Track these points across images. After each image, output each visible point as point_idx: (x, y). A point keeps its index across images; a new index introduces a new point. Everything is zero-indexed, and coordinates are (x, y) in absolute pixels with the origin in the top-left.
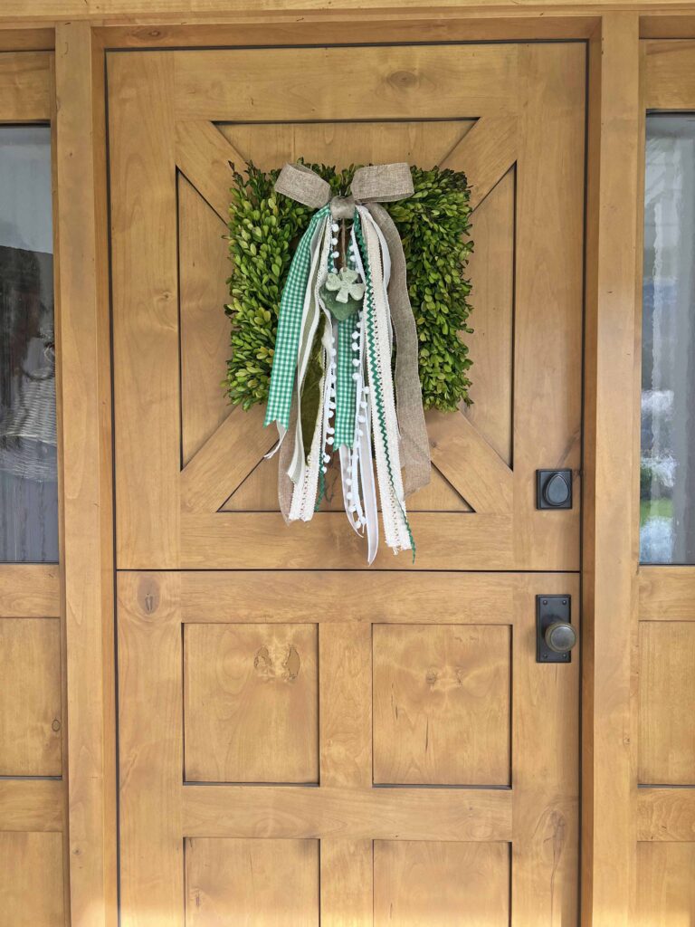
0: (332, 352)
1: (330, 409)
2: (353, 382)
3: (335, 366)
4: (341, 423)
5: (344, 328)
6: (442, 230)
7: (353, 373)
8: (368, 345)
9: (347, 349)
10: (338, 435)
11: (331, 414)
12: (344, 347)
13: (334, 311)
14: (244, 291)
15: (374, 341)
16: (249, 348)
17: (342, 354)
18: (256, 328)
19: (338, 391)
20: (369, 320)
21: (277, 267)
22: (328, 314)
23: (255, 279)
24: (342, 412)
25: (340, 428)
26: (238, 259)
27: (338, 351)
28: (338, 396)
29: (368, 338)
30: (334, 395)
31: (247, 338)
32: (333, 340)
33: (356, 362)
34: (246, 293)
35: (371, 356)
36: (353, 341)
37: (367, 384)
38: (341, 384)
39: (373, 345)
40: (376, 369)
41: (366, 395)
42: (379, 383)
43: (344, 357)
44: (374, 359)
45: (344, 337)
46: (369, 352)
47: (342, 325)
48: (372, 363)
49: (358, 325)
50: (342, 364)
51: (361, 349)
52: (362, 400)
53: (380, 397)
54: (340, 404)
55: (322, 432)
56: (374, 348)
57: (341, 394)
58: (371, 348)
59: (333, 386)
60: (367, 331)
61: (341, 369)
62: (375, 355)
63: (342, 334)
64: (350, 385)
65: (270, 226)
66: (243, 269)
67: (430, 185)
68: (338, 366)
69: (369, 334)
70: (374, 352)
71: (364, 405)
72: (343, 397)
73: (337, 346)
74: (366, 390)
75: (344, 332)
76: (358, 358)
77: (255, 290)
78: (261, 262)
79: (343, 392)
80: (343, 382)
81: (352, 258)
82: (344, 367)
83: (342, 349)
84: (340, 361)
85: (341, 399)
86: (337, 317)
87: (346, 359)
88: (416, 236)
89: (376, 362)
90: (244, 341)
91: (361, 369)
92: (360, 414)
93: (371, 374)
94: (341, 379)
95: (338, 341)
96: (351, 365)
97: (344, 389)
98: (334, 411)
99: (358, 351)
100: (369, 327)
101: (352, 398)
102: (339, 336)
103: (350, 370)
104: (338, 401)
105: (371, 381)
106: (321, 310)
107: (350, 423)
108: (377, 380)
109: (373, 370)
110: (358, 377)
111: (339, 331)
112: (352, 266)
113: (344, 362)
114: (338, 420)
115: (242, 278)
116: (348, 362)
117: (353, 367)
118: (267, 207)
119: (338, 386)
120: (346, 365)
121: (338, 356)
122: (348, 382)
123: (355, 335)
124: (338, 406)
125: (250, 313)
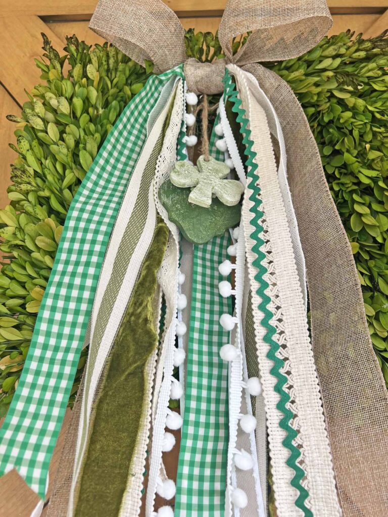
0: (178, 301)
1: (167, 430)
2: (222, 365)
3: (182, 330)
4: (192, 464)
5: (204, 259)
6: (370, 108)
7: (220, 345)
8: (255, 286)
9: (208, 297)
10: (184, 499)
11: (169, 442)
12: (204, 292)
13: (185, 226)
14: (26, 193)
15: (266, 277)
16: (22, 292)
17: (198, 305)
18: (36, 255)
19: (187, 386)
20: (254, 236)
21: (88, 155)
22: (172, 228)
23: (50, 178)
24: (196, 438)
25: (191, 478)
26: (25, 145)
27: (191, 299)
28: (188, 397)
29: (253, 272)
30: (178, 393)
31: (18, 272)
32: (182, 278)
33: (229, 322)
34: (31, 197)
35: (262, 307)
36: (221, 278)
37: (252, 370)
38: (195, 368)
39: (264, 285)
40: (275, 337)
41: (253, 398)
42: (282, 371)
43: (203, 311)
44: (269, 315)
45: (204, 275)
46: (256, 300)
47: (200, 254)
48: (264, 323)
49: (231, 250)
50: (197, 325)
51: (238, 293)
52: (243, 411)
53: (288, 405)
54: (192, 417)
55: (144, 492)
56: (267, 292)
57: (194, 392)
58: (260, 292)
59: (176, 375)
60: (251, 259)
61: (196, 335)
62: (271, 307)
63: (200, 269)
64: (215, 372)
65: (86, 100)
66: (31, 159)
67: (343, 51)
68: (190, 329)
69: (256, 264)
70: (267, 300)
71: (250, 424)
72: (199, 399)
73: (188, 289)
74: (254, 386)
75: (204, 266)
76: (232, 313)
77: (46, 193)
78: (65, 151)
79: (200, 387)
80: (200, 363)
81: (220, 144)
82: (201, 331)
83: (199, 296)
84: (194, 319)
85: (193, 404)
86: (190, 235)
87: (207, 316)
88: (326, 119)
89: (273, 322)
90: (12, 278)
91: (240, 337)
92: (239, 447)
93: (262, 348)
94: (195, 357)
95: (191, 280)
96: (216, 328)
97: (201, 379)
98: (177, 434)
99: (233, 298)
100: (255, 249)
101: (218, 401)
102: (194, 272)
103: (215, 339)
104: (188, 410)
105: (265, 365)
106: (160, 220)
107: (213, 466)
108: (279, 363)
109: (267, 339)
110: (233, 354)
111: (194, 264)
112: (222, 155)
113: (202, 320)
114: (187, 456)
115: (24, 172)
116: (211, 322)
117: (221, 333)
118: (85, 75)
119: (189, 373)
120: (206, 327)
121: (190, 308)
122: (211, 365)
123: (225, 268)
124: (186, 422)
125: (30, 228)
